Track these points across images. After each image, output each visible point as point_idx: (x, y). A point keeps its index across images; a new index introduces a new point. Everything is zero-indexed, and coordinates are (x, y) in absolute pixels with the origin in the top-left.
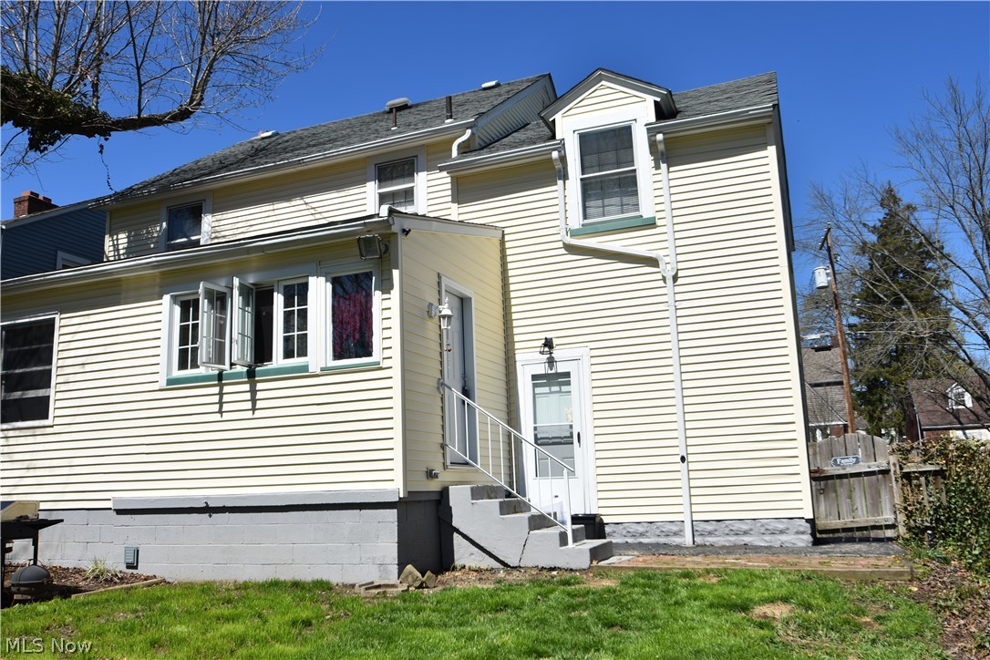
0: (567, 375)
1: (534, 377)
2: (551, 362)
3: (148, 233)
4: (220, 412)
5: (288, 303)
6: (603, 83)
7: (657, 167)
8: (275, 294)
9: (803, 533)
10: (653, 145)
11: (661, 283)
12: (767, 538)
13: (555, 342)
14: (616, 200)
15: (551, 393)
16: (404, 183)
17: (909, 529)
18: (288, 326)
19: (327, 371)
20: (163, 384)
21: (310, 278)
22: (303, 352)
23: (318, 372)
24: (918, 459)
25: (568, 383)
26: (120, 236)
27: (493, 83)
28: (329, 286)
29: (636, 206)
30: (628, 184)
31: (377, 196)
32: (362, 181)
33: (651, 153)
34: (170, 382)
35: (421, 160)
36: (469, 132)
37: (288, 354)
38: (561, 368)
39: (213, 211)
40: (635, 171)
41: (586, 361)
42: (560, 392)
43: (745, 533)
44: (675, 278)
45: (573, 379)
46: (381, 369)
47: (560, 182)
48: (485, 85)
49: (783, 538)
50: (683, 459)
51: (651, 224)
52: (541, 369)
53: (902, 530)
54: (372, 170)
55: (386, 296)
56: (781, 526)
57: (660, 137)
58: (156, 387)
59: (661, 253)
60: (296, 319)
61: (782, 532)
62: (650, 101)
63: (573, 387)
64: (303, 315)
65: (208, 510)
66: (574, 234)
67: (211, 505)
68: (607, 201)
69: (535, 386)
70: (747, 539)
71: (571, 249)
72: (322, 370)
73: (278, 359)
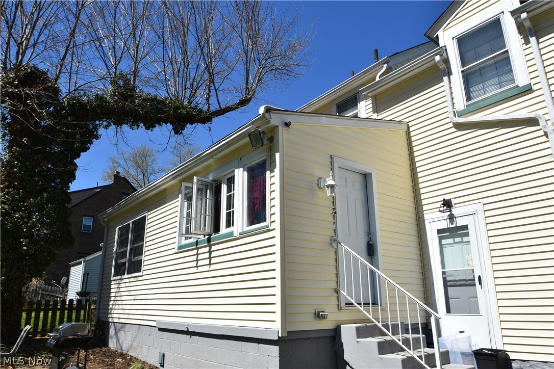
0: (465, 227)
1: (439, 231)
2: (452, 218)
4: (197, 266)
5: (228, 189)
7: (527, 42)
8: (222, 184)
10: (520, 26)
11: (544, 139)
13: (454, 201)
14: (494, 80)
15: (455, 243)
16: (353, 111)
18: (228, 206)
19: (244, 235)
20: (176, 250)
21: (235, 170)
22: (232, 223)
23: (238, 236)
25: (467, 235)
28: (246, 173)
29: (511, 78)
30: (504, 64)
33: (520, 33)
36: (385, 66)
37: (228, 224)
38: (460, 222)
40: (507, 51)
41: (481, 215)
42: (462, 242)
45: (471, 230)
46: (269, 231)
47: (445, 79)
51: (528, 90)
52: (444, 225)
54: (335, 107)
55: (272, 174)
57: (524, 15)
58: (172, 252)
59: (541, 112)
63: (472, 237)
64: (233, 197)
66: (461, 114)
67: (190, 329)
68: (487, 83)
69: (440, 239)
71: (459, 126)
72: (240, 234)
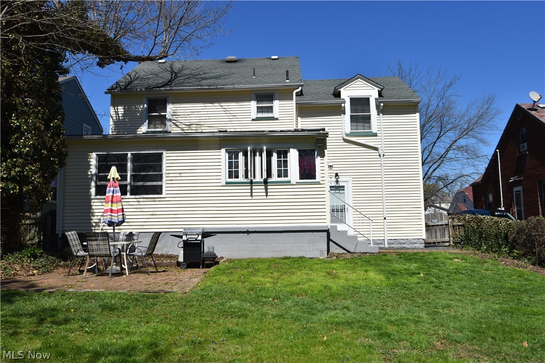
0: (344, 187)
1: (331, 187)
2: (337, 182)
3: (136, 108)
4: (252, 196)
5: (279, 157)
6: (359, 79)
7: (379, 114)
8: (274, 153)
9: (422, 244)
10: (378, 107)
11: (378, 157)
12: (411, 245)
13: (339, 174)
14: (361, 124)
15: (336, 193)
16: (268, 104)
17: (454, 243)
18: (279, 166)
19: (298, 183)
20: (224, 184)
21: (291, 149)
22: (286, 176)
23: (295, 183)
24: (457, 221)
25: (344, 190)
26: (119, 108)
27: (276, 57)
28: (298, 153)
29: (370, 128)
30: (367, 119)
31: (256, 108)
32: (249, 100)
33: (377, 109)
34: (227, 183)
35: (276, 95)
36: (300, 88)
37: (279, 176)
38: (341, 184)
39: (173, 103)
40: (370, 115)
41: (351, 182)
42: (339, 193)
43: (404, 243)
44: (384, 155)
45: (345, 188)
46: (320, 184)
47: (343, 115)
48: (273, 57)
49: (416, 245)
50: (385, 218)
51: (375, 135)
52: (334, 184)
53: (452, 243)
54: (253, 96)
55: (322, 159)
56: (415, 241)
57: (382, 104)
58: (220, 184)
59: (379, 146)
60: (283, 164)
61: (415, 243)
62: (377, 89)
63: (346, 191)
64: (286, 162)
65: (248, 232)
66: (347, 135)
67: (249, 230)
68: (358, 124)
69: (331, 190)
70: (404, 245)
71: (346, 141)
72: (296, 183)
73: (275, 178)
